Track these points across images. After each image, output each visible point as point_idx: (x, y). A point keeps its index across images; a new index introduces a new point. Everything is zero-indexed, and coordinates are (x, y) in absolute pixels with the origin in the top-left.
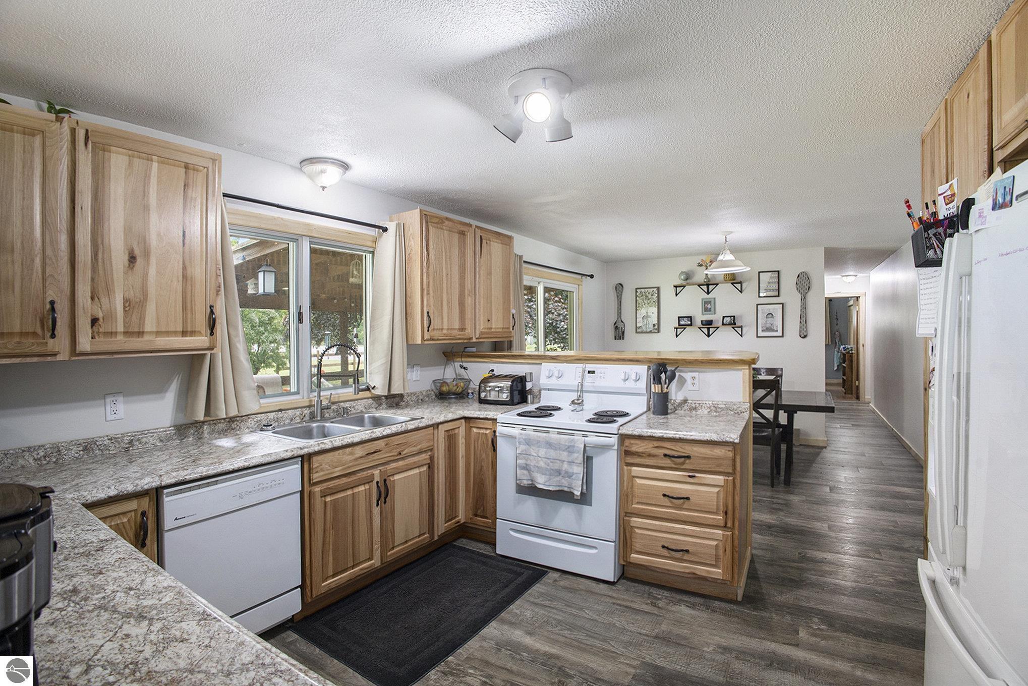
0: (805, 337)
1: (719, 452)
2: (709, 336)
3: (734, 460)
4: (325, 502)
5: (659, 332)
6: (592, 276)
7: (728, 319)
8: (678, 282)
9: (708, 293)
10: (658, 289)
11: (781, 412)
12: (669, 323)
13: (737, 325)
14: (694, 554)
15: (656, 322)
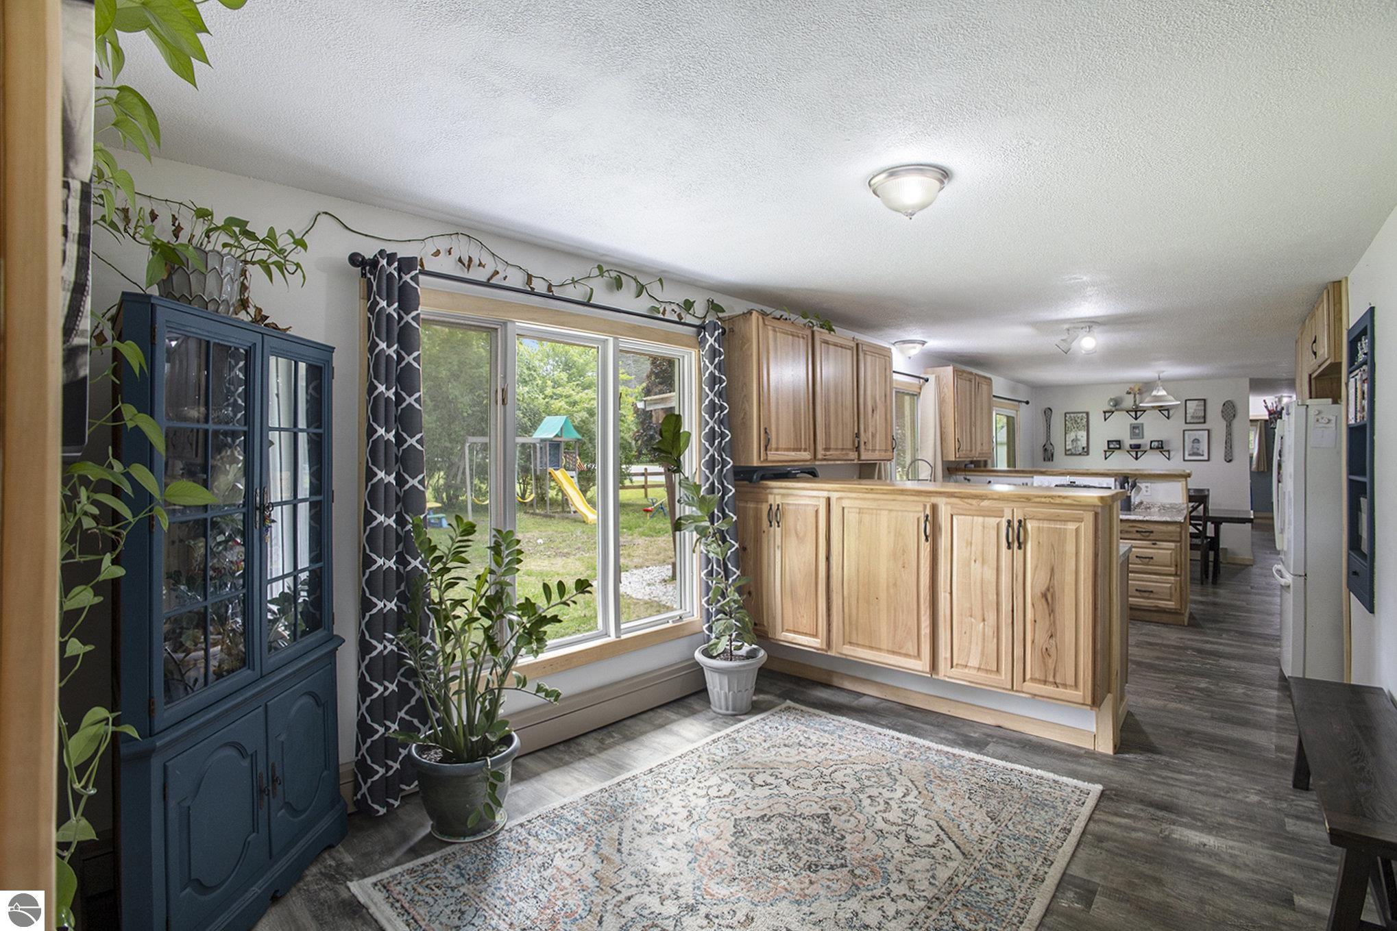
0: (1230, 461)
1: (1171, 528)
2: (1137, 459)
3: (1181, 533)
5: (1088, 454)
6: (1027, 403)
7: (1156, 444)
8: (1107, 408)
9: (1136, 419)
10: (1087, 414)
11: (1209, 523)
12: (1098, 446)
13: (1165, 448)
14: (1157, 593)
15: (1085, 445)
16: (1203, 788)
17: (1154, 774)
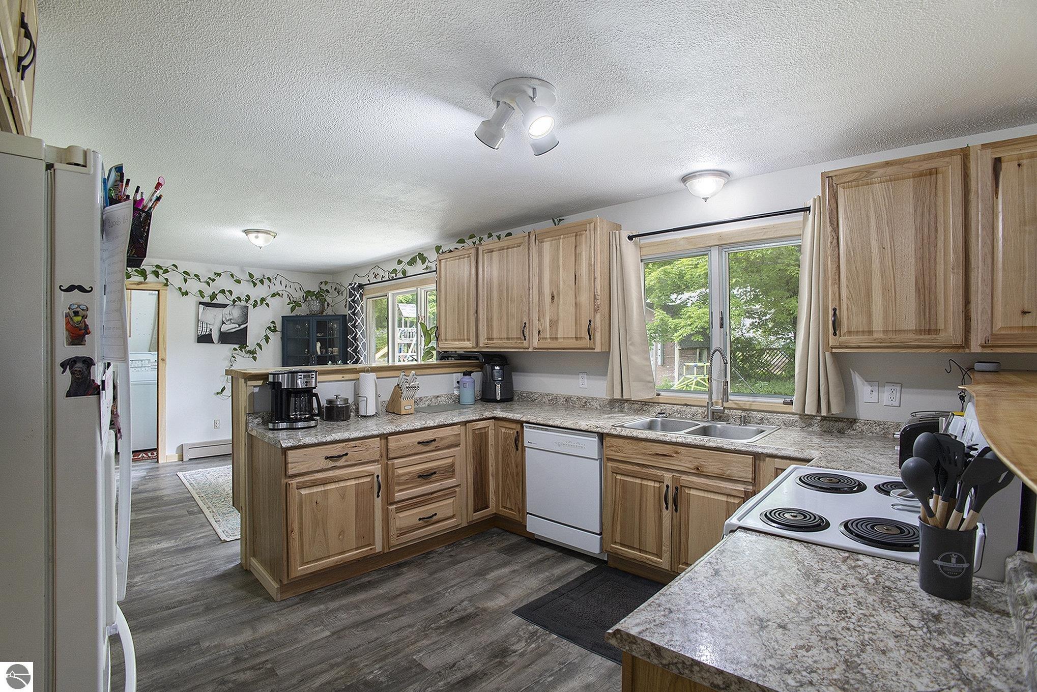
4: (616, 479)
16: (172, 569)
17: (206, 562)
